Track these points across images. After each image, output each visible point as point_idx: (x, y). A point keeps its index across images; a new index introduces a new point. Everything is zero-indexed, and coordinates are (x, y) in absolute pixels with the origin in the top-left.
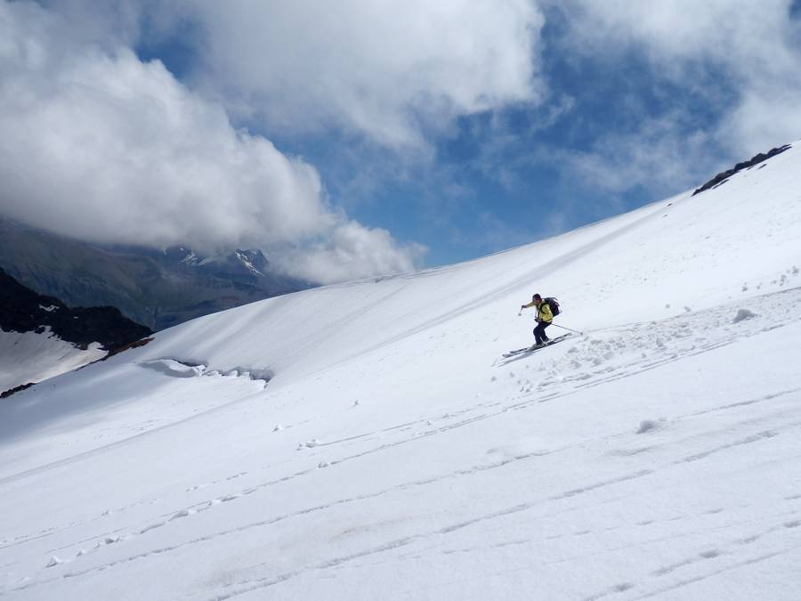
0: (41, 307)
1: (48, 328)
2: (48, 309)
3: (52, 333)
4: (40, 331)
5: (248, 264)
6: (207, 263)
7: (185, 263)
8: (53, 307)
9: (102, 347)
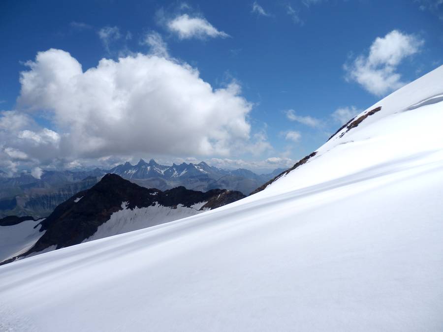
0: (151, 194)
1: (157, 203)
2: (154, 194)
3: (159, 205)
4: (154, 205)
5: (201, 170)
6: (183, 174)
7: (173, 177)
8: (156, 193)
9: (183, 205)
